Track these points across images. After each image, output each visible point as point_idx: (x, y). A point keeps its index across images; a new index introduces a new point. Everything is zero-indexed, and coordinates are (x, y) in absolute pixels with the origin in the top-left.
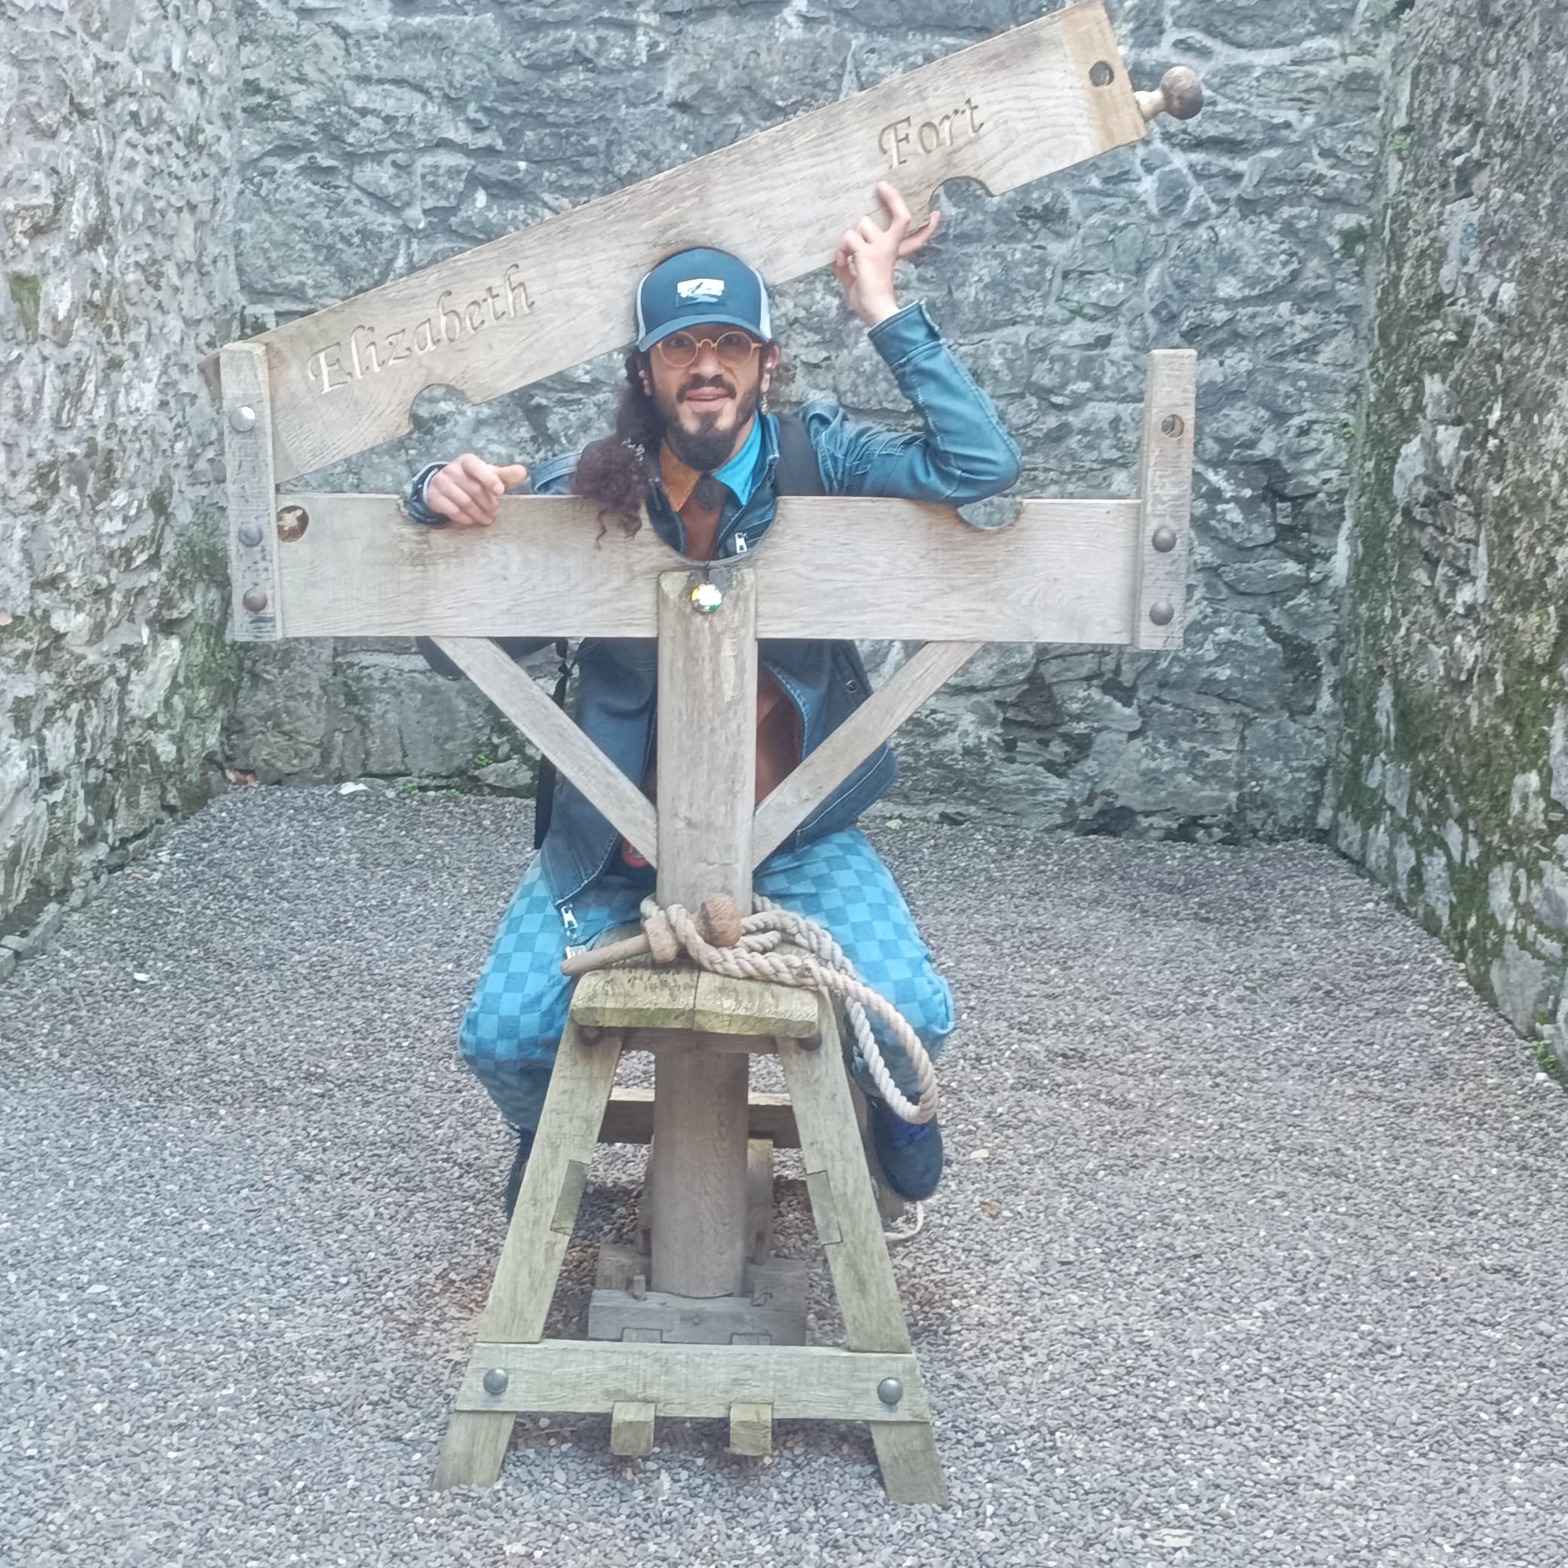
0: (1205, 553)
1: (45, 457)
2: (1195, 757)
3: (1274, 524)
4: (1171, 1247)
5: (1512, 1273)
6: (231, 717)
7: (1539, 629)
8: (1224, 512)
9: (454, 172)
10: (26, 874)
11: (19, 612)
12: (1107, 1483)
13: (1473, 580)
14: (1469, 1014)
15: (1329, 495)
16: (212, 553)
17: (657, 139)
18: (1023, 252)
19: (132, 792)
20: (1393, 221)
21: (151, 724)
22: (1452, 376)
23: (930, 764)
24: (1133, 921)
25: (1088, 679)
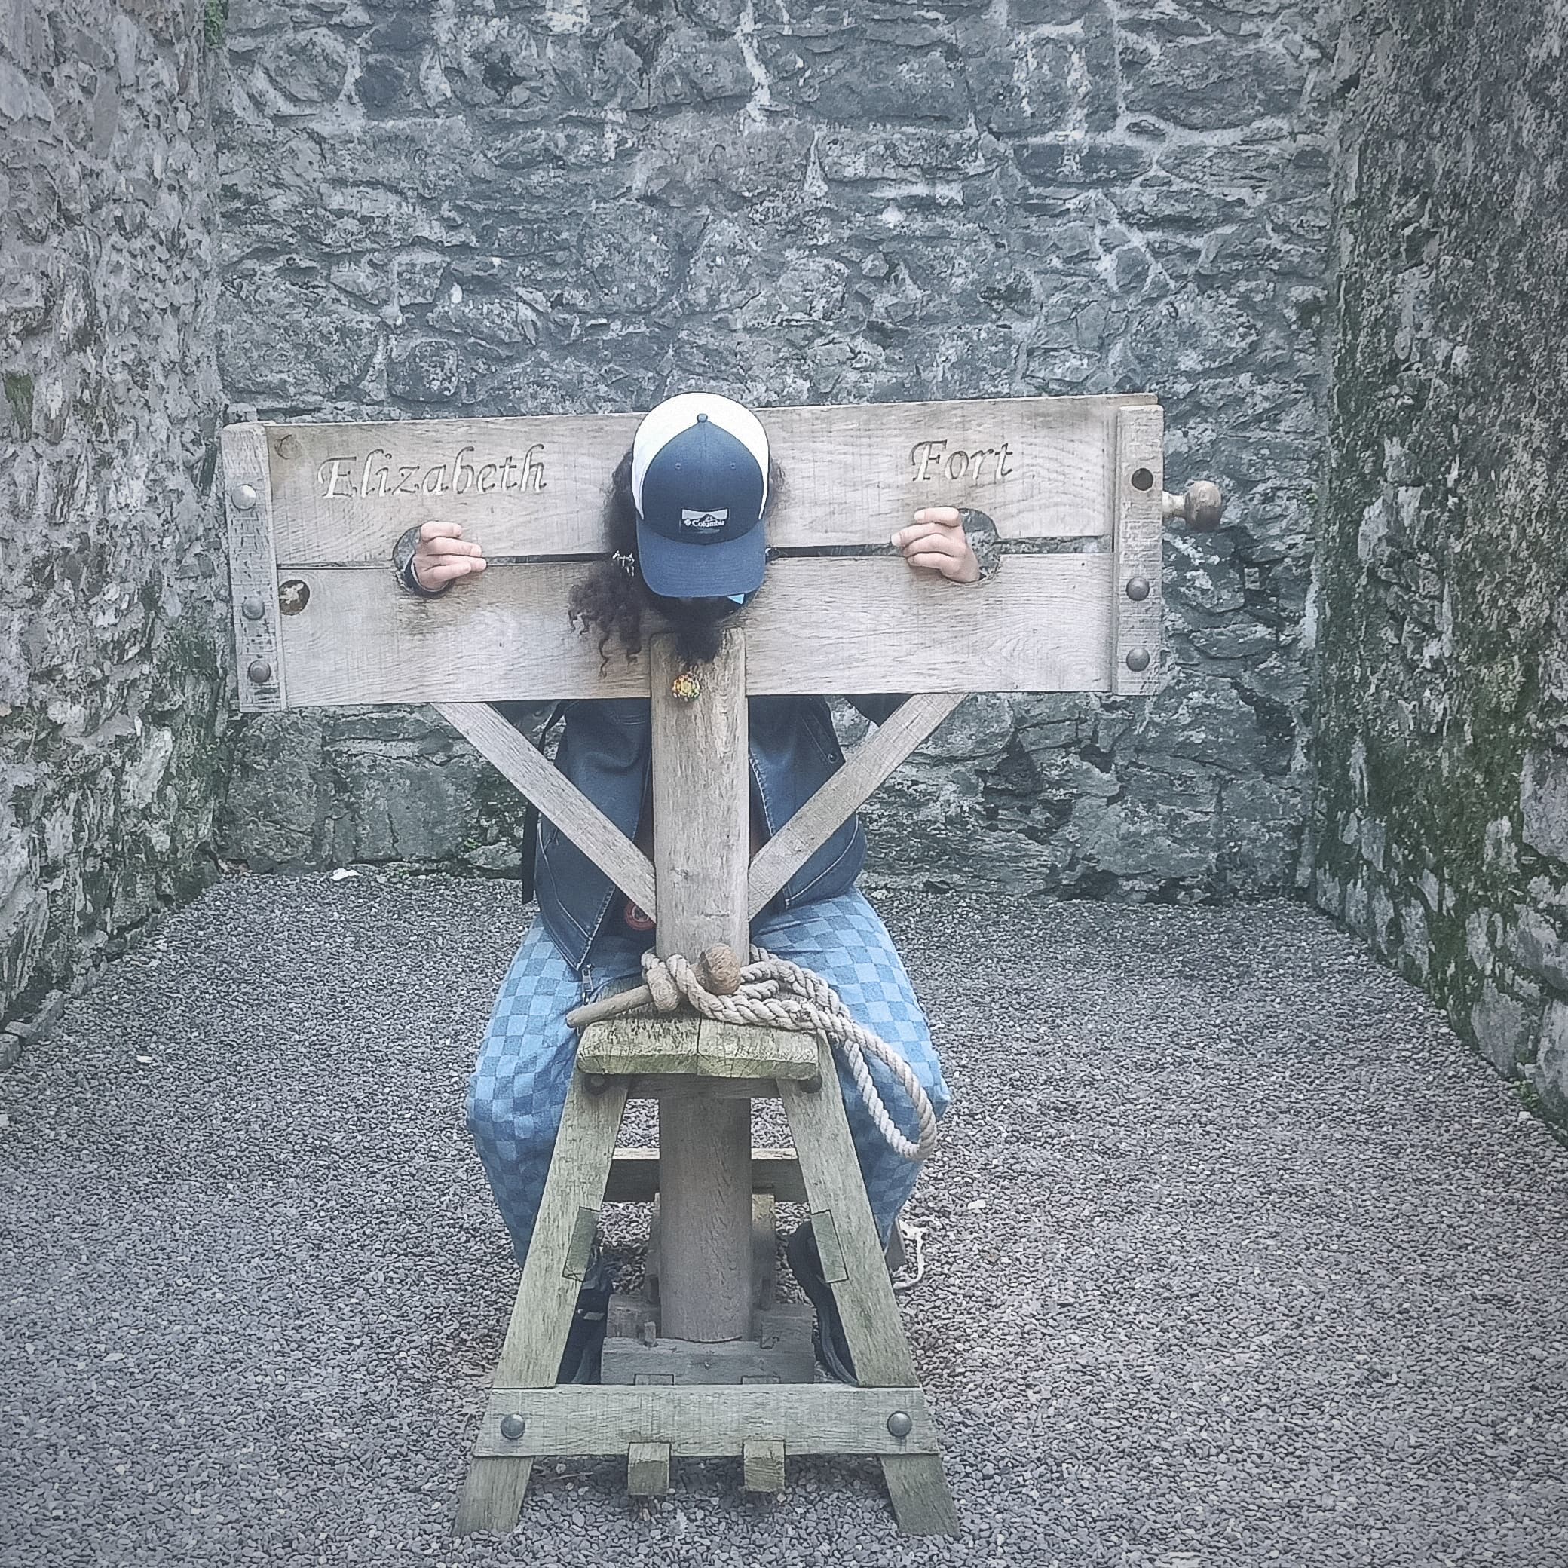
0: (1176, 620)
1: (41, 553)
2: (1174, 819)
3: (1243, 589)
4: (1168, 1287)
5: (1504, 1303)
6: (222, 808)
7: (1505, 678)
8: (1193, 579)
9: (430, 270)
10: (28, 960)
11: (18, 704)
12: (1115, 1511)
13: (1439, 635)
14: (1452, 1058)
15: (1294, 559)
16: (201, 646)
17: (627, 233)
18: (989, 330)
19: (129, 881)
20: (1347, 292)
21: (145, 814)
22: (1411, 438)
23: (913, 834)
24: (1119, 980)
25: (1066, 746)
